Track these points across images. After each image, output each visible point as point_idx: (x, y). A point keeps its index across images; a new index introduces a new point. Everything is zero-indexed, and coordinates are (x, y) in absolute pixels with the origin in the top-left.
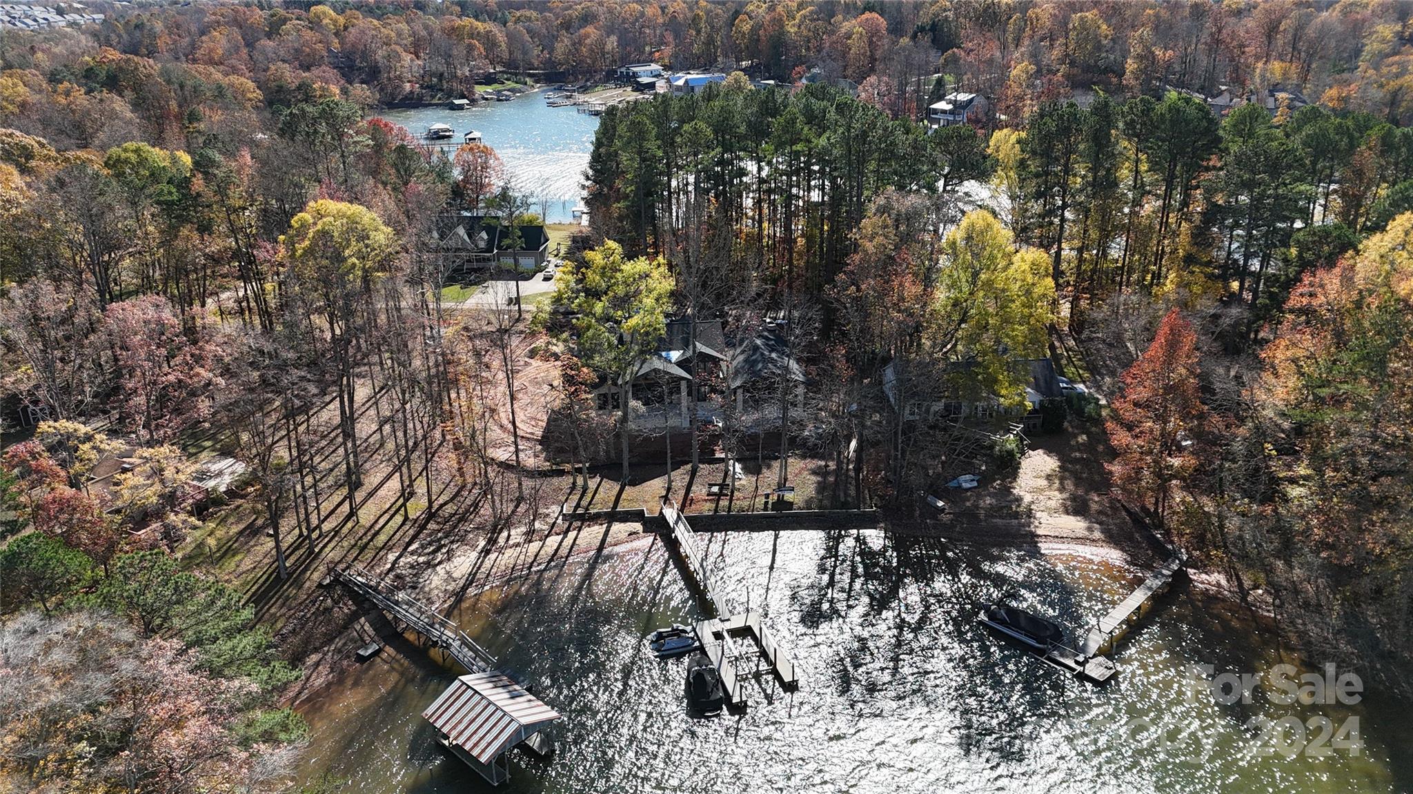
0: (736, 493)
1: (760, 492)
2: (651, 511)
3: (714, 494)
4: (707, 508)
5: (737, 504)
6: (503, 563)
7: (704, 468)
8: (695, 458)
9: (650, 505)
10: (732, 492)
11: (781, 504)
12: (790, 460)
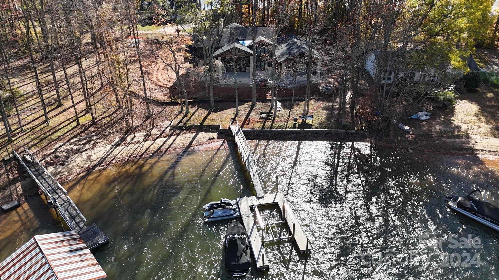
0: (277, 119)
1: (291, 118)
2: (224, 126)
3: (263, 118)
4: (257, 126)
5: (276, 125)
6: (125, 152)
7: (259, 105)
8: (254, 99)
9: (223, 123)
10: (274, 118)
11: (304, 125)
12: (311, 102)
